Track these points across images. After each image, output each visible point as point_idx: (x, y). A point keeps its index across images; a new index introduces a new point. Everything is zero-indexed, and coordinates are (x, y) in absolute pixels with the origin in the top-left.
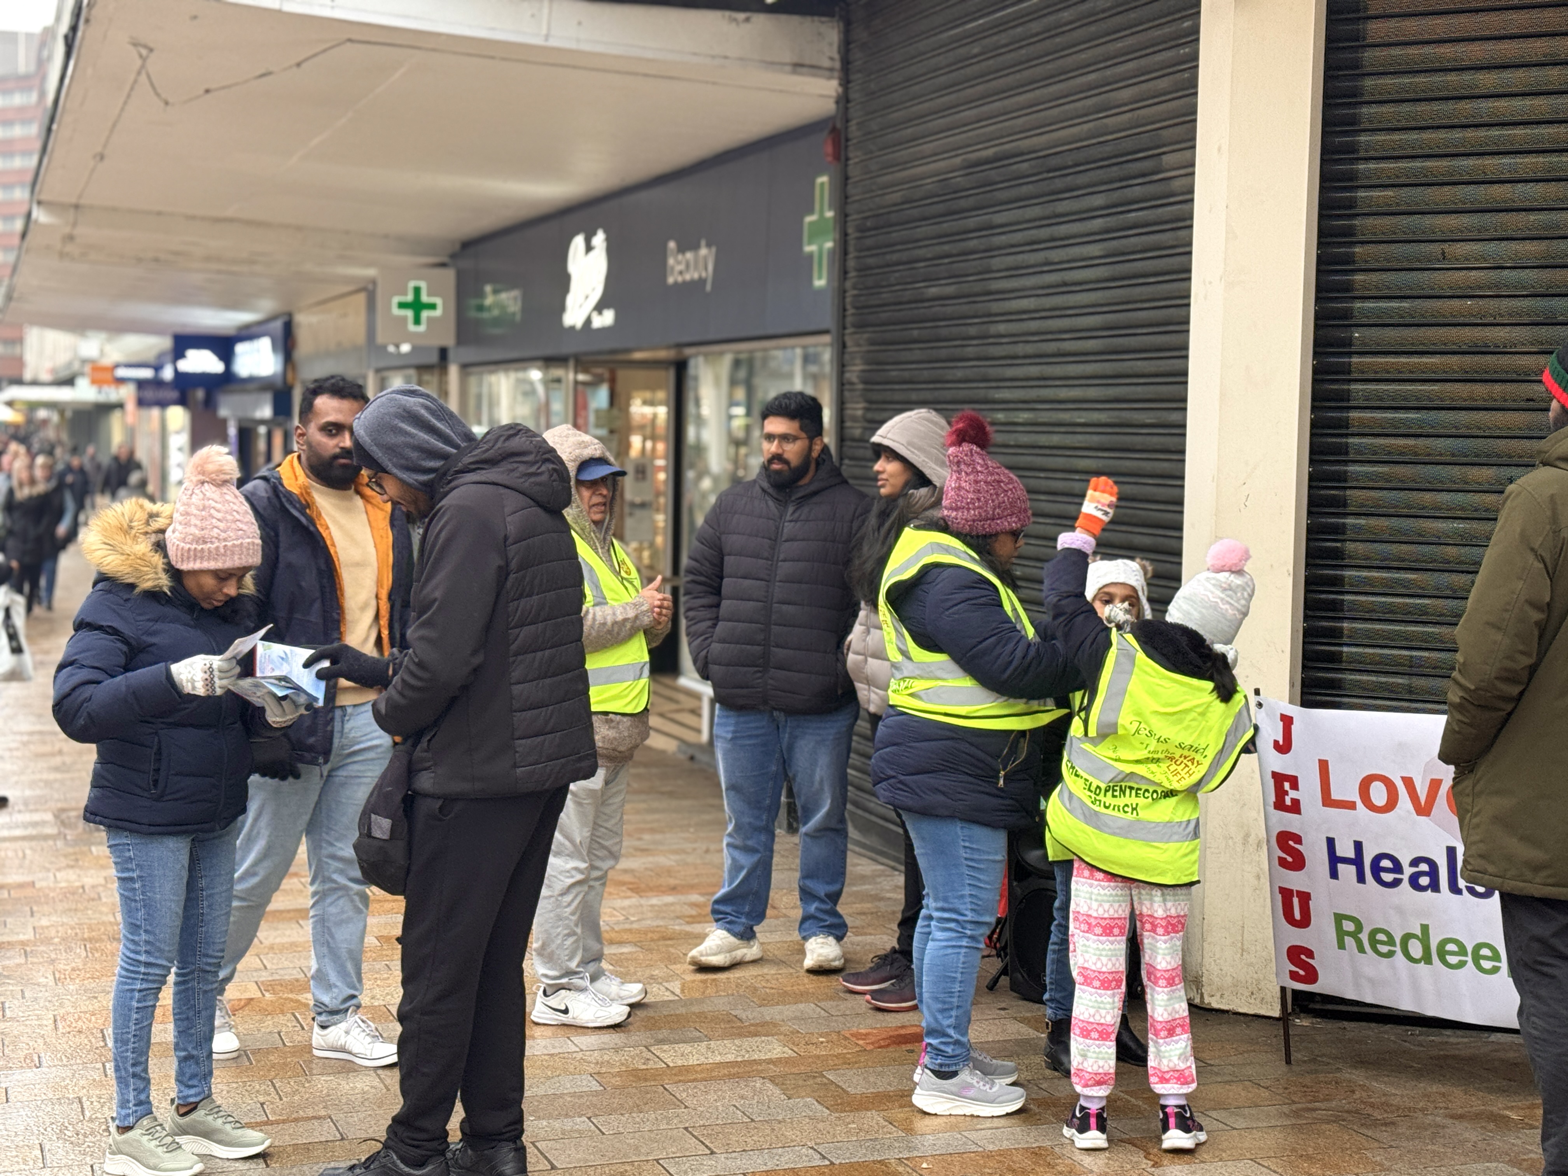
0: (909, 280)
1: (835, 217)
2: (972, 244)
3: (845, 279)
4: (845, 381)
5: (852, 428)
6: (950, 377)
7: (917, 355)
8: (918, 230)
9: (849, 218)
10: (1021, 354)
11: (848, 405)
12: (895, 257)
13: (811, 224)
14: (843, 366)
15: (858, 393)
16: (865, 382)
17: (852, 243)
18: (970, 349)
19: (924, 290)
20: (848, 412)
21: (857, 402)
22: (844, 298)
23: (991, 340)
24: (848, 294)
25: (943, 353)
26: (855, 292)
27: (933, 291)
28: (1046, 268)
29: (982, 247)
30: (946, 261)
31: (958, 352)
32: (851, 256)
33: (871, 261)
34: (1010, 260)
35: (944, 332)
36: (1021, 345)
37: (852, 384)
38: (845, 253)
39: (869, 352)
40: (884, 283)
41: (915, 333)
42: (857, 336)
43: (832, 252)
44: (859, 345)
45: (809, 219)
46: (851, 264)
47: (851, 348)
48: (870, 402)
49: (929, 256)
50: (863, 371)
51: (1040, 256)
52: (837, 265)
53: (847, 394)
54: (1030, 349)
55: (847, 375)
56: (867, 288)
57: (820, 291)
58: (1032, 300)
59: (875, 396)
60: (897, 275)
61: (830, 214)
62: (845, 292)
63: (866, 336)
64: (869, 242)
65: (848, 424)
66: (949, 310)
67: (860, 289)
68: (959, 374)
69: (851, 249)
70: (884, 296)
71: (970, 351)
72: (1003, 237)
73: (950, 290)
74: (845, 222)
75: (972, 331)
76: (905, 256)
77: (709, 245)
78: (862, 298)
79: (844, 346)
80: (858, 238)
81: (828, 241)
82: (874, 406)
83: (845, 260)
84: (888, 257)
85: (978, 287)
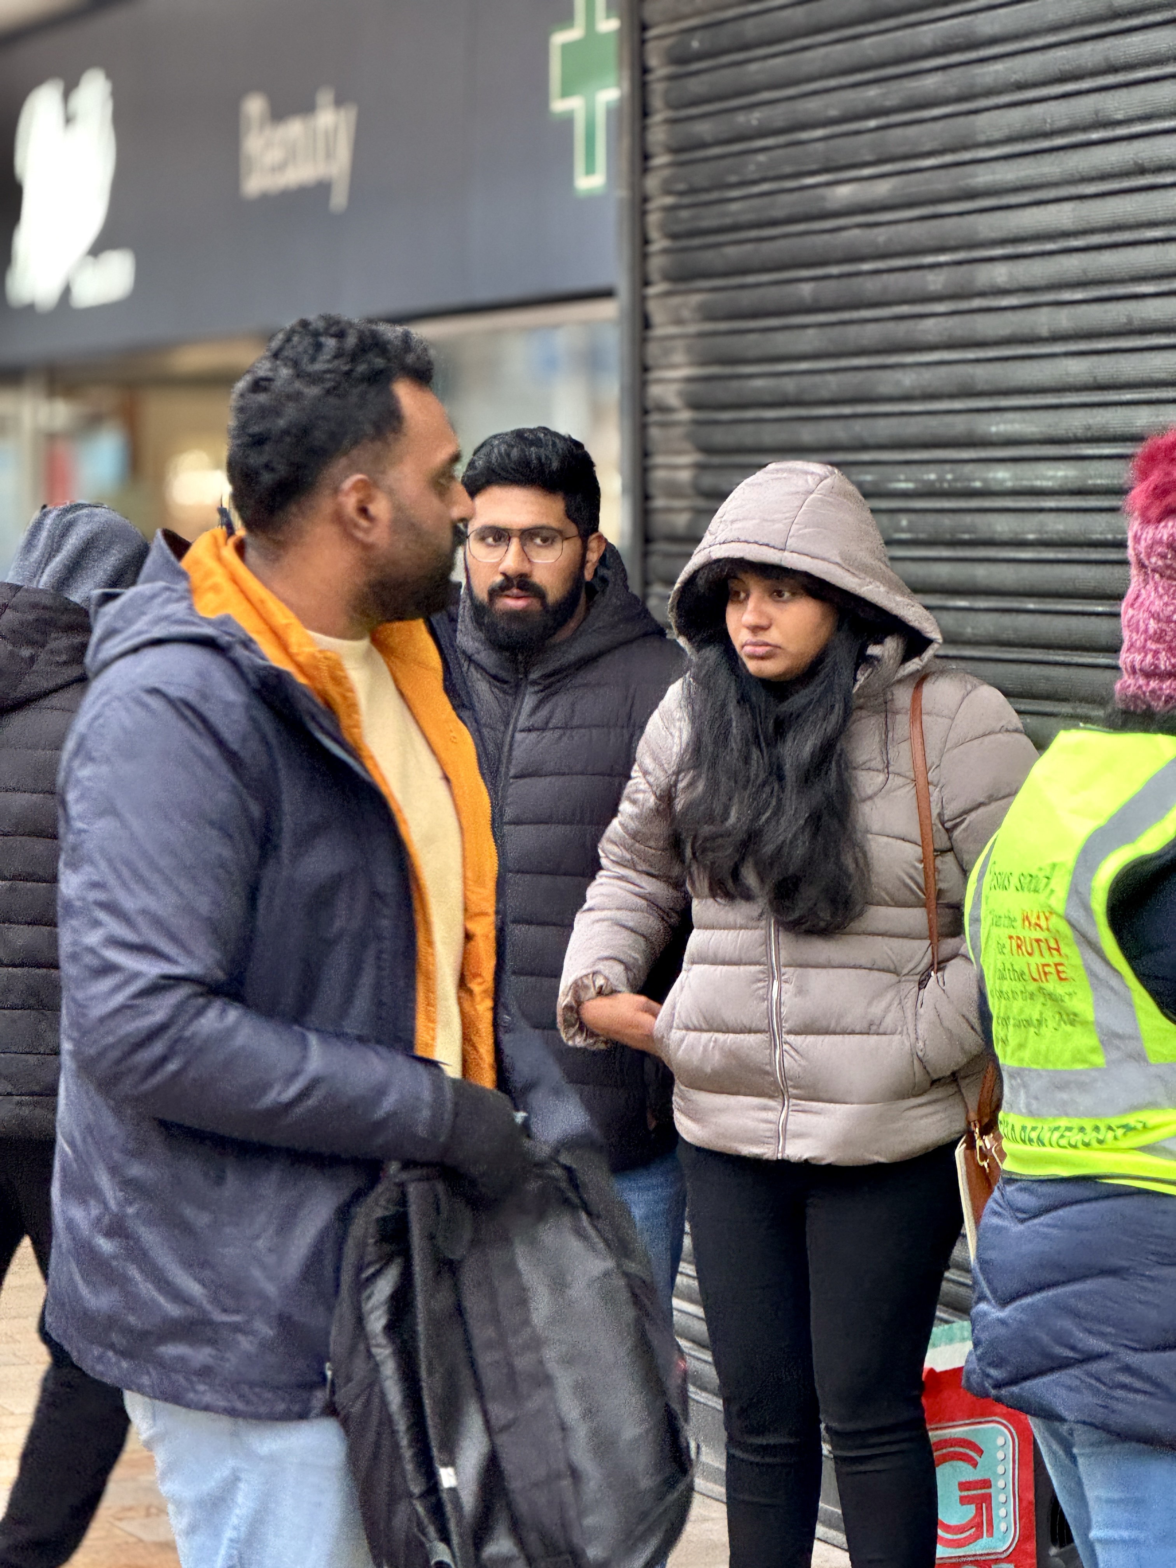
0: (788, 169)
1: (620, 31)
2: (930, 83)
3: (645, 170)
4: (650, 404)
5: (669, 510)
6: (885, 389)
7: (809, 340)
8: (809, 54)
9: (652, 33)
10: (1044, 332)
11: (659, 459)
12: (755, 118)
13: (566, 48)
14: (645, 369)
15: (678, 431)
16: (695, 405)
17: (658, 90)
18: (929, 324)
19: (828, 192)
20: (659, 475)
21: (679, 453)
22: (644, 213)
23: (977, 303)
24: (652, 205)
25: (871, 334)
26: (669, 200)
27: (844, 193)
28: (1095, 136)
29: (952, 91)
30: (872, 123)
31: (900, 331)
32: (657, 118)
33: (704, 129)
34: (1016, 119)
35: (871, 286)
36: (1045, 310)
37: (665, 409)
38: (645, 112)
39: (701, 335)
40: (733, 179)
41: (806, 290)
42: (676, 301)
43: (613, 113)
44: (679, 322)
45: (560, 38)
46: (658, 135)
47: (662, 329)
48: (707, 450)
49: (833, 113)
50: (689, 380)
51: (1084, 107)
52: (626, 142)
53: (655, 432)
54: (1064, 319)
55: (655, 391)
56: (693, 191)
57: (592, 200)
58: (1067, 207)
59: (720, 437)
60: (761, 158)
61: (609, 25)
62: (645, 199)
63: (696, 299)
64: (696, 86)
65: (659, 502)
66: (881, 236)
67: (681, 194)
68: (908, 380)
69: (657, 101)
70: (734, 207)
71: (930, 329)
72: (999, 67)
73: (882, 189)
74: (643, 42)
75: (935, 281)
76: (778, 115)
77: (339, 102)
78: (684, 214)
79: (646, 323)
80: (671, 78)
81: (606, 87)
82: (716, 460)
83: (644, 129)
84: (741, 118)
85: (943, 182)
